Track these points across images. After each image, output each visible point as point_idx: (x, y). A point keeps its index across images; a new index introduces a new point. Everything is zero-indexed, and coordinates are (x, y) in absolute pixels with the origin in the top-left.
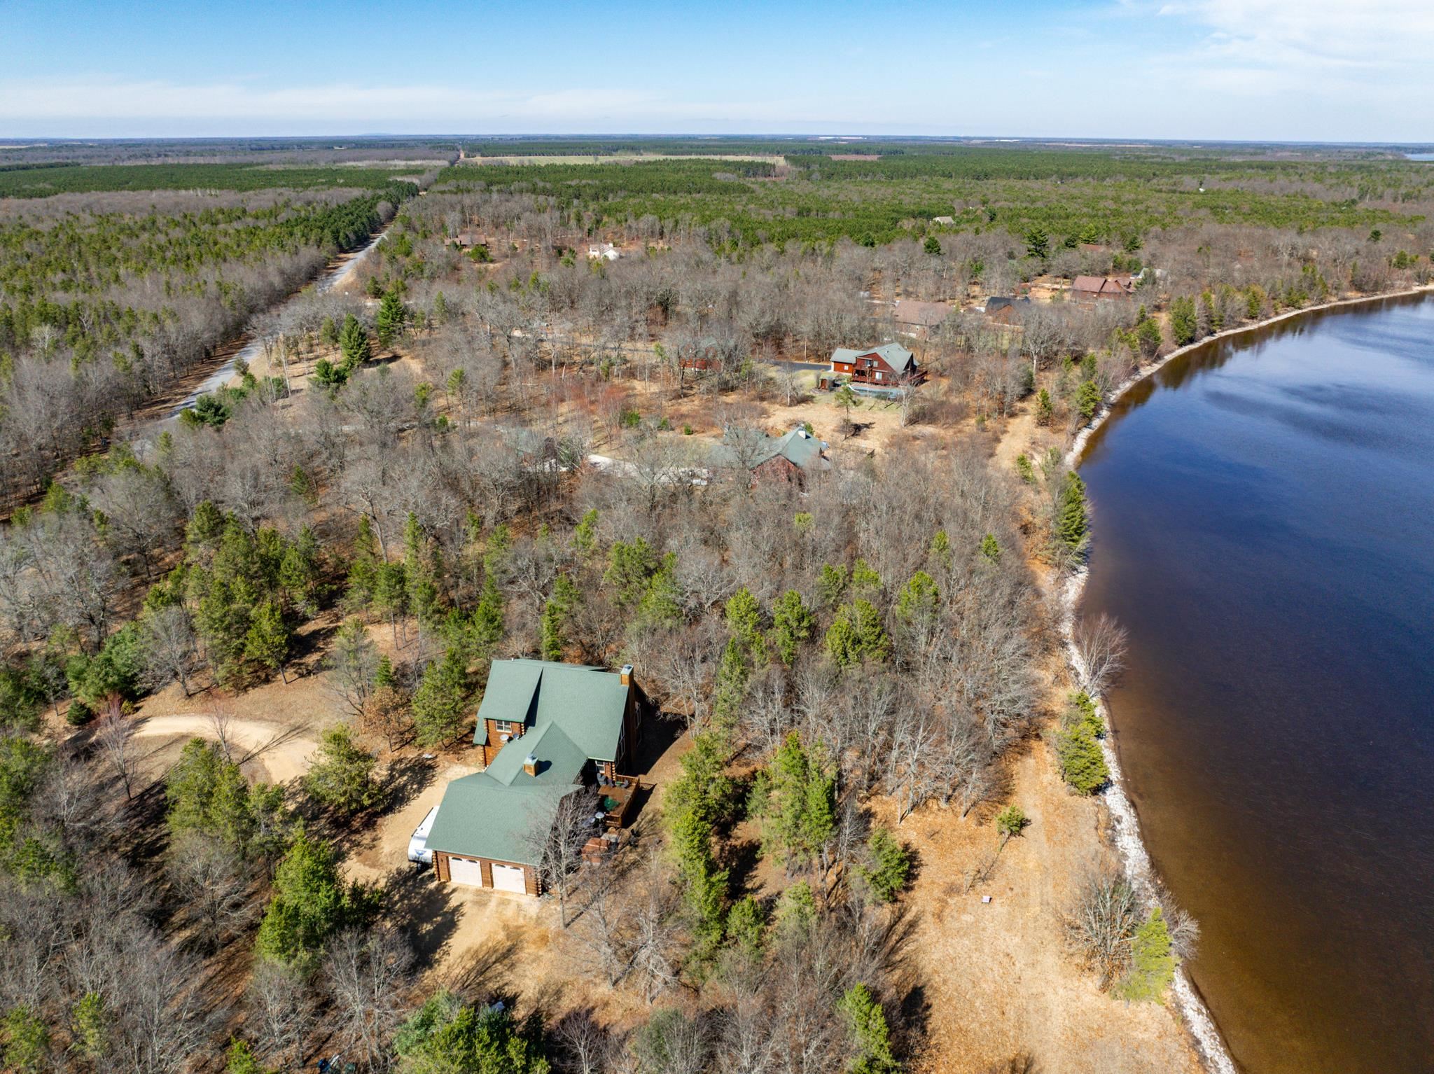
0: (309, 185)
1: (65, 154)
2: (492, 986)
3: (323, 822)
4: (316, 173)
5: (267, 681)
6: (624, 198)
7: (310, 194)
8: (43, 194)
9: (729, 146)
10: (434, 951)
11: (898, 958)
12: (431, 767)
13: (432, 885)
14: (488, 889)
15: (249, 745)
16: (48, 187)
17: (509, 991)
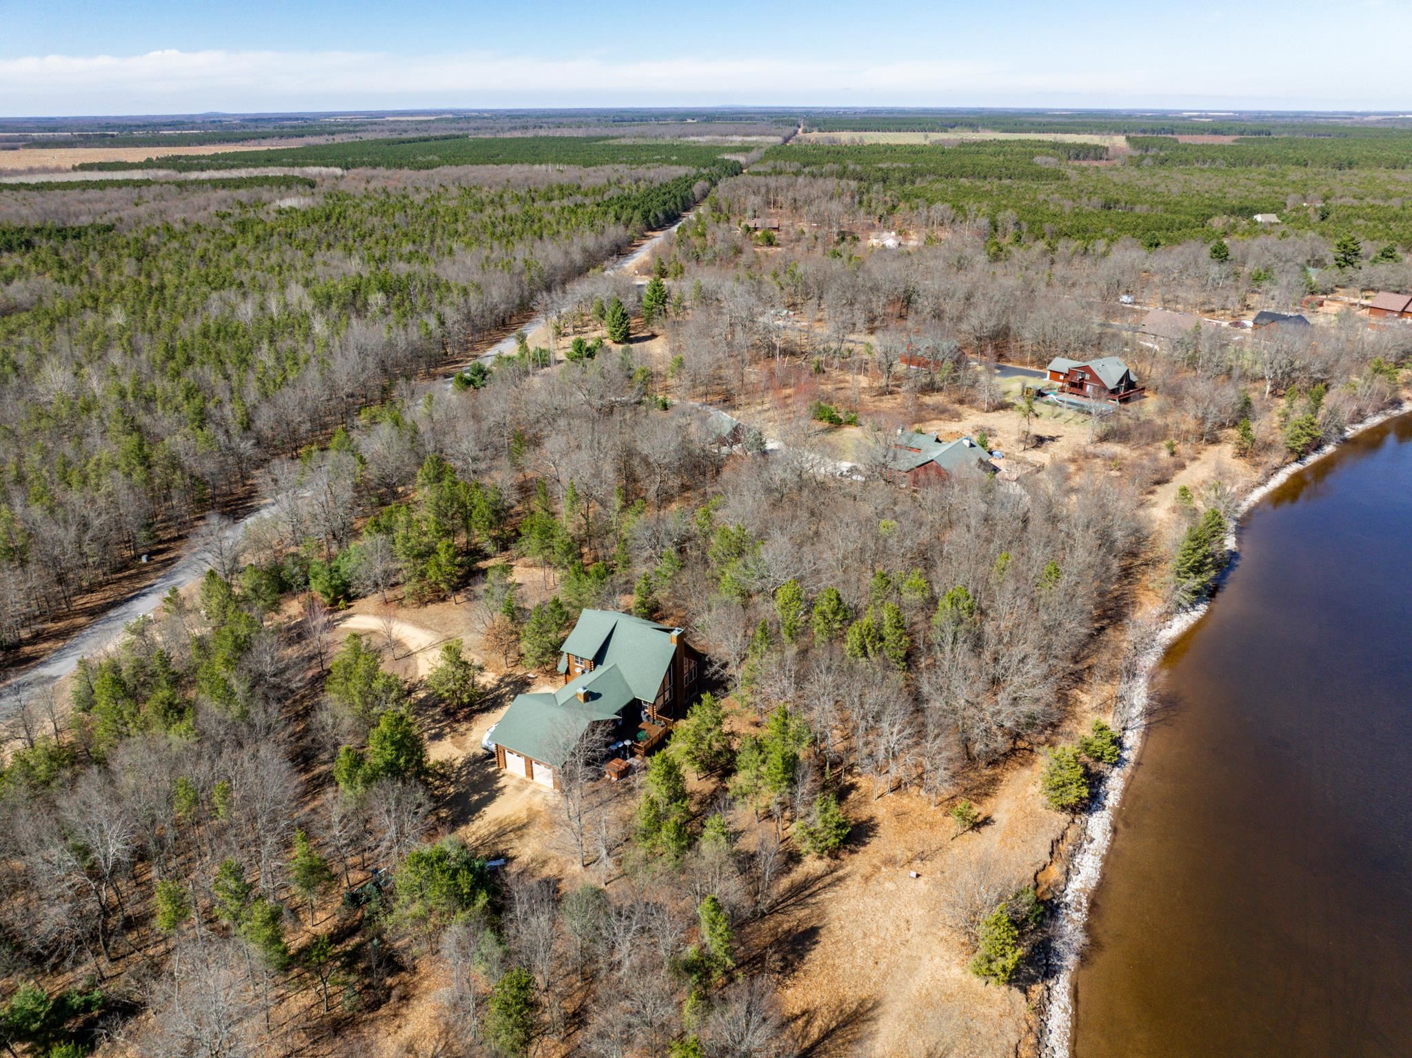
0: (645, 162)
1: (461, 125)
2: (501, 847)
3: (438, 709)
4: (656, 148)
5: (444, 600)
6: (930, 183)
7: (641, 171)
8: (429, 166)
9: (1073, 124)
10: (473, 814)
11: (813, 901)
12: (529, 685)
13: (491, 770)
14: (529, 779)
15: (413, 646)
16: (436, 158)
17: (511, 853)
